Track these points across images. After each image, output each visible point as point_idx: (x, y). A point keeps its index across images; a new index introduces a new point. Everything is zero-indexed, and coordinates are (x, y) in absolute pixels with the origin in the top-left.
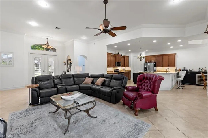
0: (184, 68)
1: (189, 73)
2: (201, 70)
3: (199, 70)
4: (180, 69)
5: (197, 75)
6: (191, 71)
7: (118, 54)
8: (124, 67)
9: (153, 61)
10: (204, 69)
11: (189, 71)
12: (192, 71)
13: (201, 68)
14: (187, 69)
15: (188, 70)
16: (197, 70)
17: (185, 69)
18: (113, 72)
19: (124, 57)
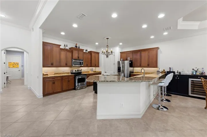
0: (170, 68)
1: (177, 77)
2: (196, 72)
3: (193, 72)
4: (164, 70)
5: (190, 80)
6: (180, 73)
7: (79, 47)
8: (91, 66)
9: (129, 59)
10: (200, 71)
11: (176, 74)
12: (182, 74)
13: (196, 70)
14: (174, 71)
15: (176, 72)
16: (189, 73)
17: (171, 71)
18: (70, 74)
19: (90, 52)
